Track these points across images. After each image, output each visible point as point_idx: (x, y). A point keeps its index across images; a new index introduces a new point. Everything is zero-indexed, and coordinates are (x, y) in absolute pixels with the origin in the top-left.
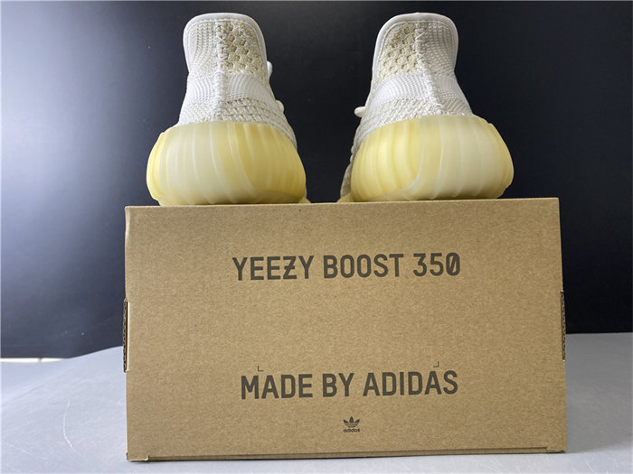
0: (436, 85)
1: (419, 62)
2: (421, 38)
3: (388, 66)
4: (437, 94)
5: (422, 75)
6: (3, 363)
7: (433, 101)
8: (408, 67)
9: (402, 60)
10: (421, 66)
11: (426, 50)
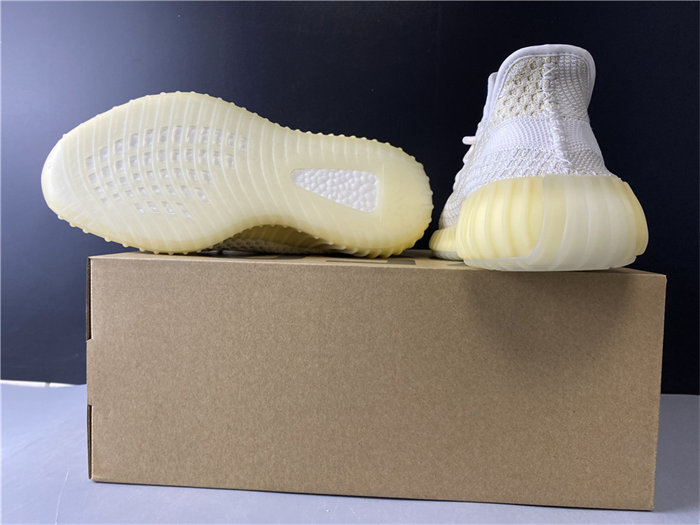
0: (564, 133)
1: (546, 102)
2: (550, 74)
3: (508, 106)
4: (565, 146)
5: (548, 120)
6: (3, 385)
7: (559, 154)
8: (532, 107)
9: (525, 99)
10: (547, 107)
11: (554, 88)
